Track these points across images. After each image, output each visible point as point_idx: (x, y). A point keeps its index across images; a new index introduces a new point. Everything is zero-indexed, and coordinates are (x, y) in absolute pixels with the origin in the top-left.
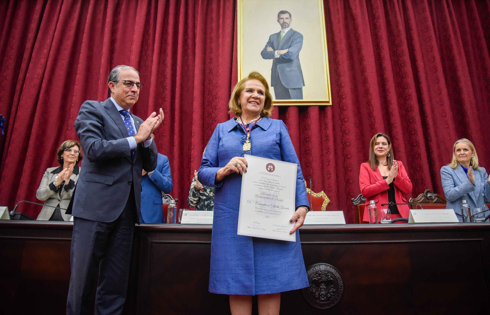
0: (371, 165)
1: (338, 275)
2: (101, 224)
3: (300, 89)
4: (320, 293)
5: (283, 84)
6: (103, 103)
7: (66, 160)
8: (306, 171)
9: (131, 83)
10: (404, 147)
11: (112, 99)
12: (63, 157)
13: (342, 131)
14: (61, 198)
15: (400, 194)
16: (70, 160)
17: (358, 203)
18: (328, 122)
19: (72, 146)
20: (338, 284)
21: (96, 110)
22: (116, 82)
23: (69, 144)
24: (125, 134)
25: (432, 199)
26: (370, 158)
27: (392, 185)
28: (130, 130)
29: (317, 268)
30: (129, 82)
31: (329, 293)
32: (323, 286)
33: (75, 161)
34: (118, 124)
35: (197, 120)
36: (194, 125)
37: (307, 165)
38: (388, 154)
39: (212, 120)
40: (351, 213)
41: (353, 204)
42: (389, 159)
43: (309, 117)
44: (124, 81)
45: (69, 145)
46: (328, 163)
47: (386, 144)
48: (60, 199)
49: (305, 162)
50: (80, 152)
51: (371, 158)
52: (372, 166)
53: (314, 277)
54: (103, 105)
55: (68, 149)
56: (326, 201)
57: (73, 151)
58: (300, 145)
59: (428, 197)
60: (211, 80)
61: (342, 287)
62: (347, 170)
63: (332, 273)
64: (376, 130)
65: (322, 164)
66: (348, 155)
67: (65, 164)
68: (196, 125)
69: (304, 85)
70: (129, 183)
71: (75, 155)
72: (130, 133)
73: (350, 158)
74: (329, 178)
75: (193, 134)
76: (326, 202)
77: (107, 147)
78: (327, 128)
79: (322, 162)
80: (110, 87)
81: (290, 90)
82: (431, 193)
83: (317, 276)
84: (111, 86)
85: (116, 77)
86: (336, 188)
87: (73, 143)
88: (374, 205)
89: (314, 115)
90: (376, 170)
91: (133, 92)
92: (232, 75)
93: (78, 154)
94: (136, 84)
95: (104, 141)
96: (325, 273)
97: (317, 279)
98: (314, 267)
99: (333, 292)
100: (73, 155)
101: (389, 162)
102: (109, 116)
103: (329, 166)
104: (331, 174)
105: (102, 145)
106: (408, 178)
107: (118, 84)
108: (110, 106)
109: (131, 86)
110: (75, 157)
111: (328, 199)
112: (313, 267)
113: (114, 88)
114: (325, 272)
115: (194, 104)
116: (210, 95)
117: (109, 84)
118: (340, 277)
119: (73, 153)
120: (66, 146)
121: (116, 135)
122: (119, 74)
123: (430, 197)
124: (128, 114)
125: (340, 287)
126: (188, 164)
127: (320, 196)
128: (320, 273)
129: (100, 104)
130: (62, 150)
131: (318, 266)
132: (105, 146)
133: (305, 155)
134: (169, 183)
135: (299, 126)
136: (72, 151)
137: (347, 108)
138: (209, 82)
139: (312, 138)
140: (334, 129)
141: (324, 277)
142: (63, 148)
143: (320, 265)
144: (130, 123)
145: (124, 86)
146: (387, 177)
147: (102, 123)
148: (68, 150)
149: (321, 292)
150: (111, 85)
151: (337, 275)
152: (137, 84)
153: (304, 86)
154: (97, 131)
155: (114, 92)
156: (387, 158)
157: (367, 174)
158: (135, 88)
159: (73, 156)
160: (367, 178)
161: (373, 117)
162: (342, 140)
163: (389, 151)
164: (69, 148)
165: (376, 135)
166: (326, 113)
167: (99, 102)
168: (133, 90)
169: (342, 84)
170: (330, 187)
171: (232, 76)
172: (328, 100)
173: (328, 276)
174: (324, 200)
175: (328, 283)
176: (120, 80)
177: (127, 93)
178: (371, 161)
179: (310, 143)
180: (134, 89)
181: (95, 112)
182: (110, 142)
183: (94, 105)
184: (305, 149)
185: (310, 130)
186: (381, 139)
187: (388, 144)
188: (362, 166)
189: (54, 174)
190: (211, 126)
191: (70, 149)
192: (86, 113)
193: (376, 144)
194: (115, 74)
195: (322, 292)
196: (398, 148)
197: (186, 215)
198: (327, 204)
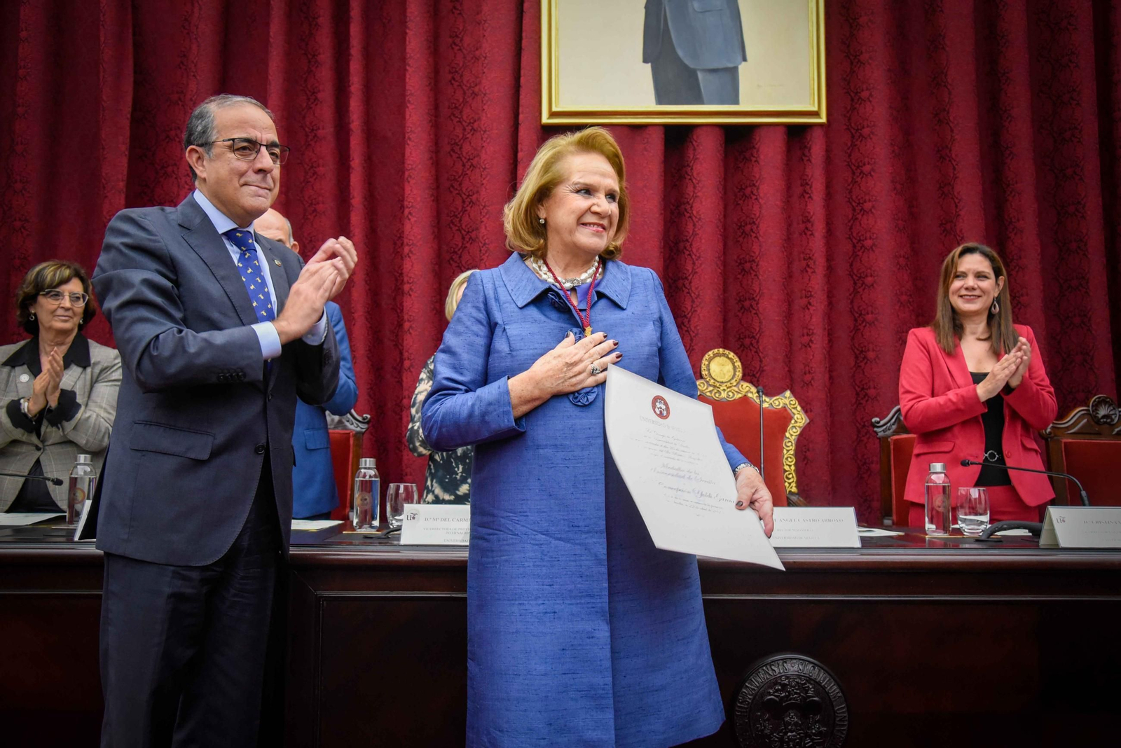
0: (939, 335)
1: (835, 687)
2: (184, 572)
3: (733, 72)
4: (782, 737)
5: (680, 53)
6: (174, 213)
7: (47, 325)
8: (741, 322)
9: (250, 146)
10: (1039, 257)
11: (200, 197)
12: (35, 315)
13: (851, 203)
14: (43, 442)
15: (1019, 428)
16: (59, 325)
17: (889, 433)
18: (812, 176)
19: (65, 281)
20: (835, 712)
21: (155, 241)
22: (207, 145)
23: (54, 275)
24: (245, 314)
25: (1112, 426)
26: (939, 315)
27: (996, 403)
28: (256, 292)
29: (778, 670)
30: (245, 144)
31: (810, 737)
32: (792, 717)
33: (75, 325)
34: (223, 278)
35: (420, 166)
36: (409, 182)
37: (743, 305)
38: (993, 305)
39: (464, 166)
40: (866, 447)
41: (876, 433)
42: (995, 322)
43: (754, 159)
44: (229, 140)
45: (53, 280)
46: (804, 301)
47: (988, 275)
48: (40, 445)
49: (737, 294)
50: (87, 298)
51: (941, 315)
52: (943, 341)
53: (770, 692)
54: (173, 217)
55: (50, 292)
56: (796, 422)
57: (67, 298)
58: (725, 245)
59: (1100, 416)
60: (457, 36)
61: (844, 721)
62: (859, 322)
63: (819, 684)
64: (957, 201)
65: (789, 305)
66: (867, 276)
67: (44, 336)
68: (414, 181)
69: (745, 59)
70: (256, 451)
71: (75, 309)
72: (258, 300)
73: (872, 285)
74: (807, 346)
75: (406, 211)
76: (798, 424)
77: (198, 354)
78: (807, 196)
79: (789, 300)
80: (191, 164)
81: (700, 75)
82: (1110, 405)
83: (777, 691)
84: (194, 159)
85: (204, 132)
86: (827, 376)
87: (67, 272)
88: (943, 475)
89: (770, 155)
90: (953, 354)
91: (260, 171)
92: (524, 22)
93: (81, 304)
94: (267, 146)
95: (186, 334)
96: (800, 681)
97: (777, 699)
98: (770, 664)
99: (819, 733)
100: (67, 309)
101: (995, 330)
102: (194, 255)
103: (809, 309)
104: (813, 333)
105: (181, 345)
106: (1047, 382)
107: (215, 151)
108: (198, 221)
109: (250, 154)
110: (75, 314)
111: (803, 415)
112: (766, 665)
113: (203, 166)
114: (800, 679)
115: (407, 117)
116: (456, 84)
117: (187, 154)
118: (840, 695)
119: (67, 303)
120: (44, 280)
121: (215, 315)
122: (213, 121)
123: (1104, 417)
124: (250, 241)
125: (840, 720)
126: (394, 299)
127: (779, 405)
128: (786, 682)
129: (166, 218)
130: (33, 292)
131: (780, 662)
132: (192, 349)
133: (740, 274)
134: (349, 387)
135: (725, 188)
136: (64, 296)
137: (873, 133)
138: (450, 40)
139: (761, 225)
140: (829, 196)
141: (796, 693)
142: (34, 286)
143: (785, 660)
144: (258, 270)
145: (231, 155)
146: (985, 375)
147: (174, 278)
148: (53, 293)
149: (786, 733)
150: (195, 156)
151: (833, 689)
152: (270, 146)
153: (744, 63)
154: (158, 300)
155: (204, 175)
156: (991, 317)
157: (924, 366)
158: (265, 160)
159: (70, 313)
160: (924, 377)
161: (950, 161)
162: (851, 228)
163: (996, 295)
164: (53, 290)
165: (959, 249)
166: (806, 147)
167: (163, 210)
168: (259, 166)
169: (862, 53)
170: (809, 372)
171: (524, 28)
172: (815, 108)
173: (808, 690)
174: (791, 418)
175: (807, 709)
176: (217, 138)
177: (242, 174)
178: (941, 324)
179: (755, 240)
180: (261, 162)
181: (151, 245)
182: (205, 340)
183: (147, 223)
184: (738, 257)
185: (756, 199)
186: (974, 263)
187: (992, 275)
188: (914, 337)
189: (13, 367)
190: (460, 184)
191: (57, 290)
192: (123, 249)
193: (957, 276)
194: (201, 123)
195: (789, 734)
196: (1020, 258)
197: (414, 518)
198: (799, 431)
